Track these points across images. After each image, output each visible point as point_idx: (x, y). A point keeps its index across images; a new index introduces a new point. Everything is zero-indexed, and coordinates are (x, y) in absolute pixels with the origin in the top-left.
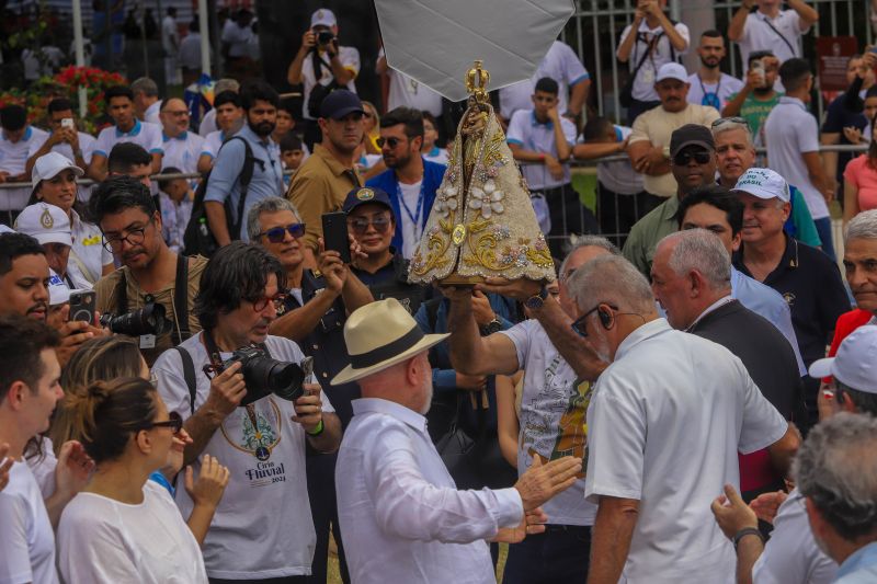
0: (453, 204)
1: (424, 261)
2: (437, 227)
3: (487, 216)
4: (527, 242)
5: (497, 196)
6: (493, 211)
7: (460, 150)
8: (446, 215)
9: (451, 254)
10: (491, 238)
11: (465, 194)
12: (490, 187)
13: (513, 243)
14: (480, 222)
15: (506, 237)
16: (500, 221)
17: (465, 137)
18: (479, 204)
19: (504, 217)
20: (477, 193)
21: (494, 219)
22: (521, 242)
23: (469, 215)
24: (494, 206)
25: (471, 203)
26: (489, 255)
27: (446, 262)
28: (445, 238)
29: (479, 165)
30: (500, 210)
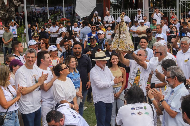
17: (120, 26)
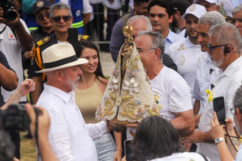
0: (116, 87)
1: (103, 111)
2: (109, 96)
3: (131, 94)
4: (149, 106)
5: (136, 85)
6: (134, 92)
7: (120, 63)
8: (113, 91)
9: (115, 109)
10: (132, 104)
11: (122, 83)
12: (132, 80)
13: (142, 107)
14: (128, 96)
15: (139, 104)
16: (137, 97)
18: (127, 88)
19: (138, 95)
20: (127, 83)
21: (134, 95)
22: (146, 106)
23: (123, 93)
24: (134, 89)
25: (124, 88)
26: (131, 112)
27: (112, 113)
28: (112, 102)
29: (128, 71)
30: (137, 91)
